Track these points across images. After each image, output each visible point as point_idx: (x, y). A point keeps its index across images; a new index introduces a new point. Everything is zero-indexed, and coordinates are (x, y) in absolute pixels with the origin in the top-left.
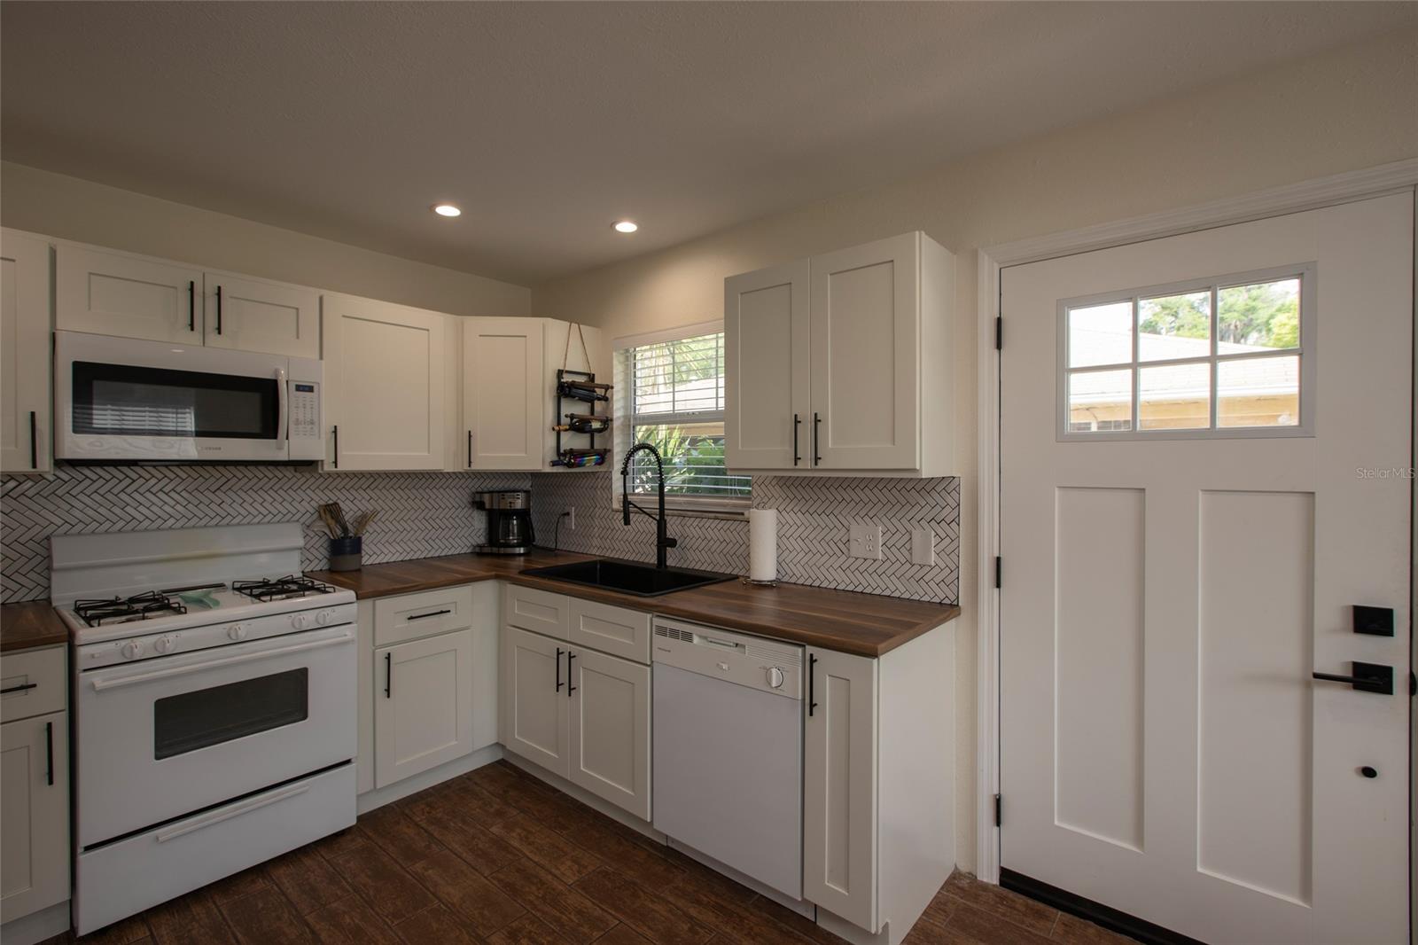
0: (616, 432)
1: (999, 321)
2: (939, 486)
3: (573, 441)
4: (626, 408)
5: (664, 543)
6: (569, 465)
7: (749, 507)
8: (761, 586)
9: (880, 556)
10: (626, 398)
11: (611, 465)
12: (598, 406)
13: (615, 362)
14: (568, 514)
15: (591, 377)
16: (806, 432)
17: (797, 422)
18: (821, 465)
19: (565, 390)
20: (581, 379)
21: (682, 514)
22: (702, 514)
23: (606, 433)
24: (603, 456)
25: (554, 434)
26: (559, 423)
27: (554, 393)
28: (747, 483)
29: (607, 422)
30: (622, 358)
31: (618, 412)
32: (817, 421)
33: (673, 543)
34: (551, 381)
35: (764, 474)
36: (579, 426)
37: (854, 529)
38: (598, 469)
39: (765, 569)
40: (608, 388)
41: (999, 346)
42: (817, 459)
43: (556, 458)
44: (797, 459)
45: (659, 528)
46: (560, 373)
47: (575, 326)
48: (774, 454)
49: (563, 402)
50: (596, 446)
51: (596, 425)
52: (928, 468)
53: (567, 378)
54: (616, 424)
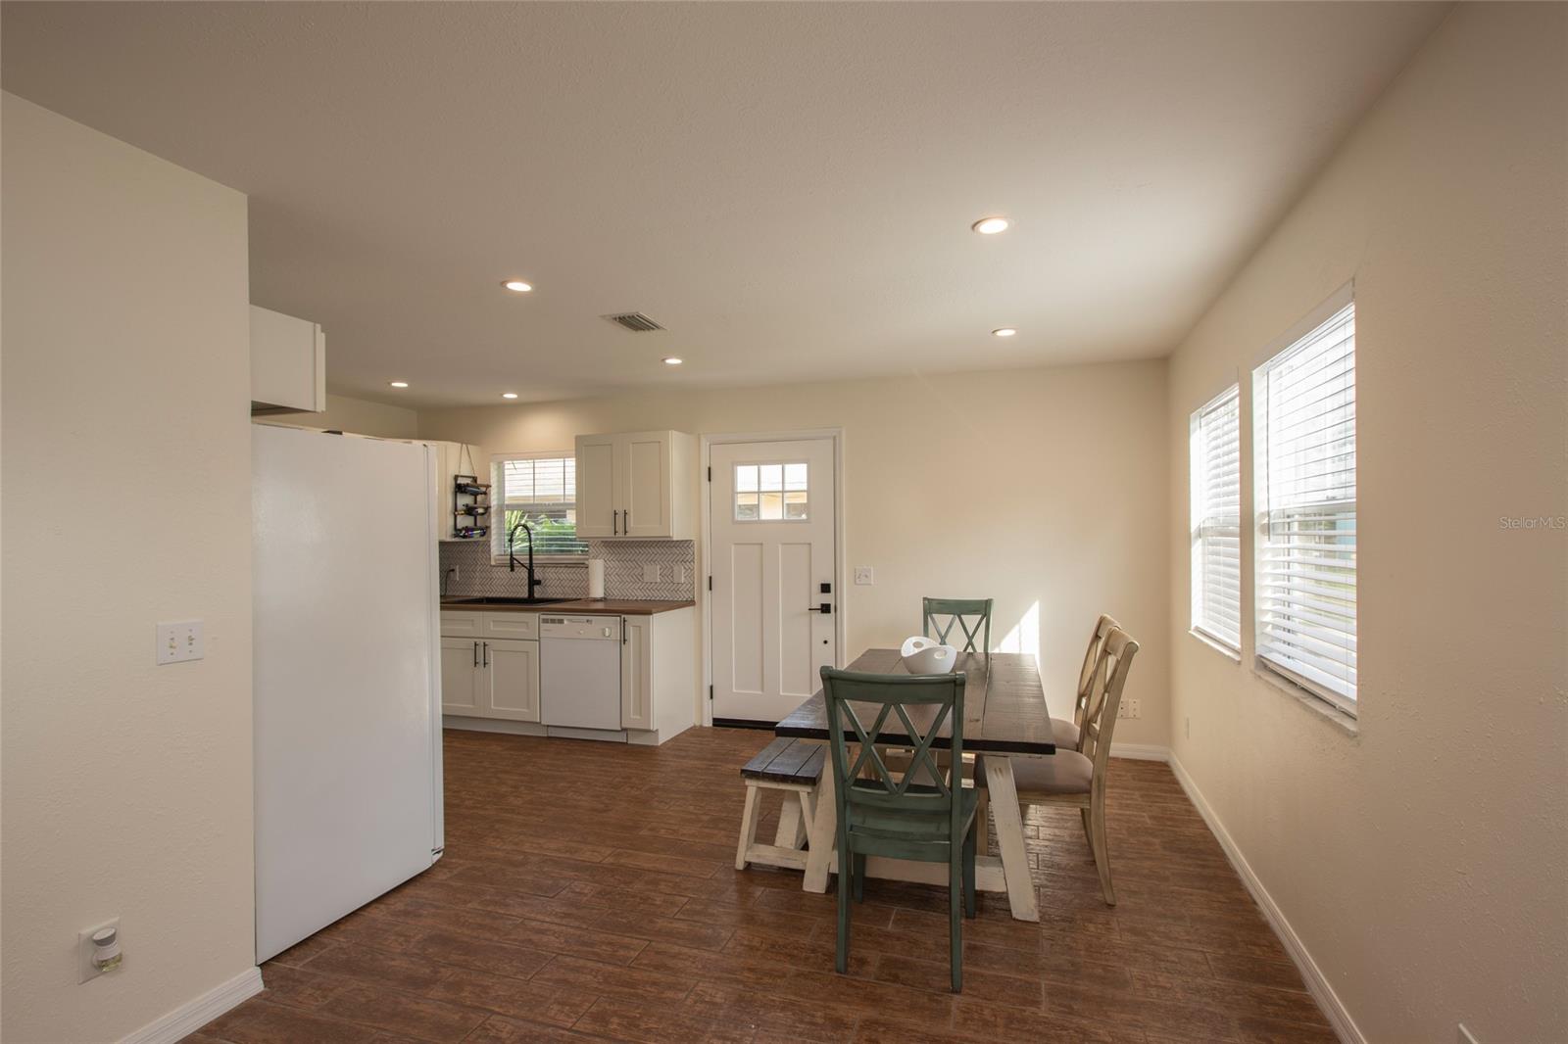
0: (492, 515)
1: (709, 469)
2: (685, 545)
3: (465, 521)
4: (498, 499)
5: (533, 582)
6: (464, 537)
7: (587, 559)
8: (596, 600)
9: (659, 580)
10: (499, 493)
11: (490, 536)
12: (479, 498)
13: (492, 470)
14: (453, 570)
15: (475, 479)
16: (620, 519)
17: (615, 514)
18: (628, 535)
19: (460, 489)
20: (469, 481)
21: (543, 566)
22: (556, 565)
23: (486, 516)
24: (485, 531)
25: (453, 516)
26: (456, 510)
27: (453, 490)
28: (587, 546)
29: (487, 509)
30: (496, 467)
31: (494, 502)
32: (625, 514)
33: (538, 583)
34: (451, 483)
35: (596, 540)
36: (470, 511)
37: (645, 567)
38: (481, 539)
39: (597, 591)
40: (488, 486)
41: (710, 480)
42: (626, 532)
43: (454, 532)
44: (615, 532)
45: (529, 574)
46: (456, 477)
47: (464, 446)
48: (605, 530)
49: (458, 494)
50: (478, 524)
51: (480, 511)
52: (677, 535)
53: (461, 481)
54: (493, 510)
